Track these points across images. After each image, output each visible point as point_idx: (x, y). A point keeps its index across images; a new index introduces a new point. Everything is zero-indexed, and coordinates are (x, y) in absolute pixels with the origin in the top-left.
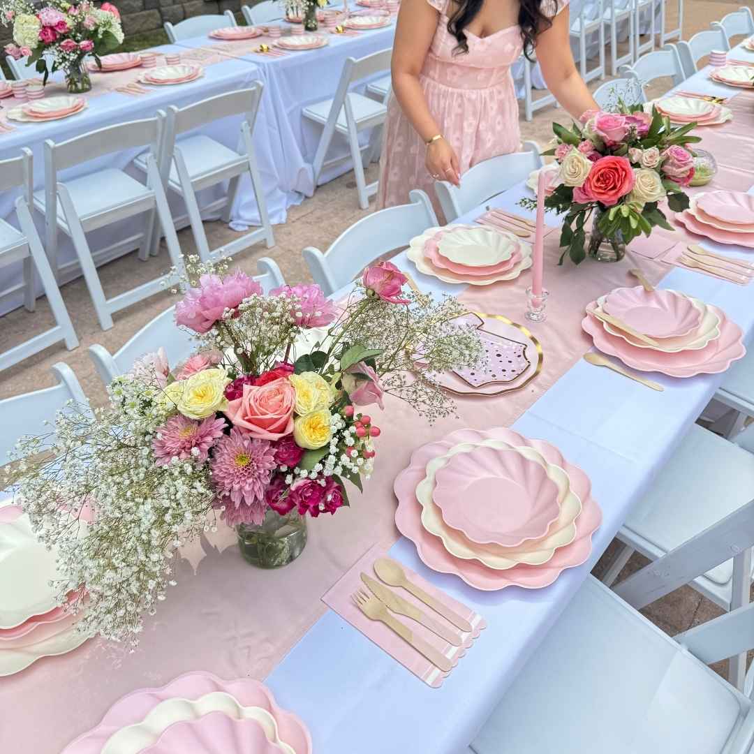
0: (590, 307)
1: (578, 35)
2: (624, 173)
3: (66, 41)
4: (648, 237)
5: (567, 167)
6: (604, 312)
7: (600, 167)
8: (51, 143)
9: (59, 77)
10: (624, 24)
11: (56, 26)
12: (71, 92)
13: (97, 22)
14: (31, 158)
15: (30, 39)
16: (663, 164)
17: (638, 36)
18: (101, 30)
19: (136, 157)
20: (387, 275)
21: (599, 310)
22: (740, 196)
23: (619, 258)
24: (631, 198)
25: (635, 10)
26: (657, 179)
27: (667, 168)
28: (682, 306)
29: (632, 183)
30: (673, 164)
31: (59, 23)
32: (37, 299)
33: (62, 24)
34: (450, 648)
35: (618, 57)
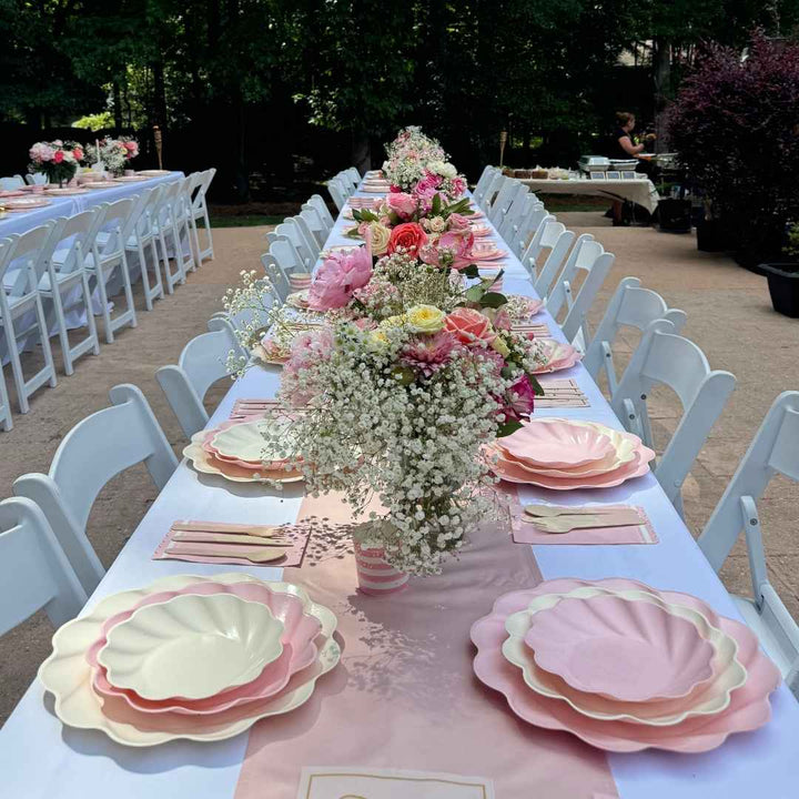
2: (418, 235)
16: (448, 228)
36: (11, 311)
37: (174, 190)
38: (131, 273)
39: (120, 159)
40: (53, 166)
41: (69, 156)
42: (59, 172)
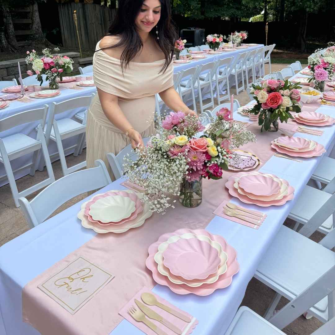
0: (272, 142)
1: (234, 74)
2: (279, 97)
3: (54, 69)
4: (286, 123)
5: (260, 96)
6: (277, 142)
7: (271, 96)
8: (55, 103)
9: (46, 83)
10: (250, 71)
11: (50, 63)
12: (51, 89)
13: (65, 62)
14: (48, 108)
15: (39, 68)
16: (291, 94)
17: (255, 77)
18: (66, 65)
19: (76, 114)
20: (226, 111)
21: (276, 142)
22: (313, 113)
23: (277, 131)
24: (281, 106)
25: (253, 66)
26: (290, 99)
27: (293, 95)
28: (302, 141)
29: (282, 100)
30: (294, 94)
31: (51, 62)
32: (36, 171)
33: (52, 62)
34: (254, 226)
35: (249, 84)
36: (182, 93)
37: (260, 51)
38: (238, 80)
39: (239, 40)
40: (213, 43)
41: (218, 40)
42: (214, 45)
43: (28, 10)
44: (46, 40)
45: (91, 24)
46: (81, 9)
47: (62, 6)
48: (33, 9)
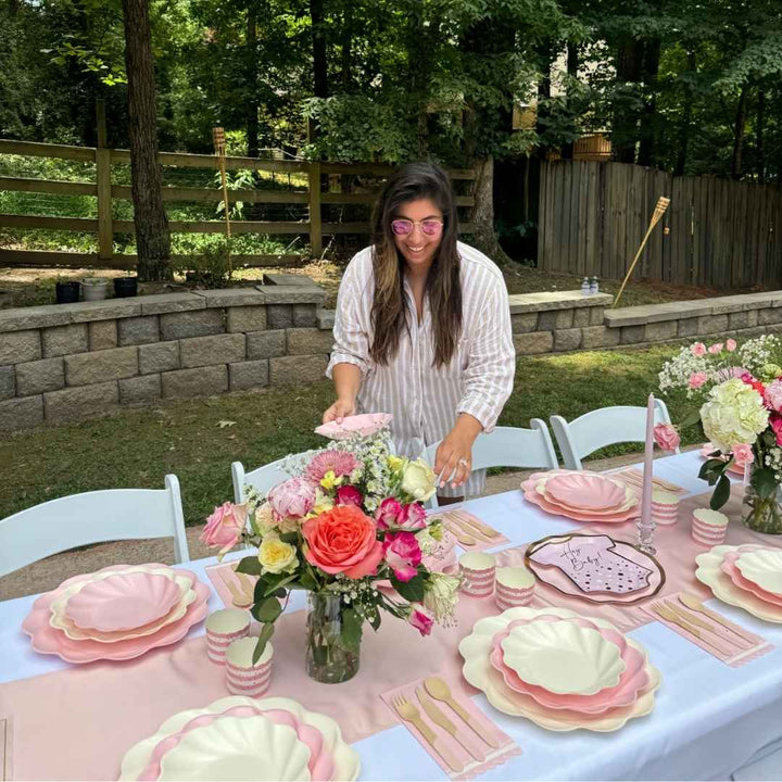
43: (472, 175)
44: (498, 250)
45: (614, 214)
46: (594, 178)
47: (549, 168)
48: (482, 173)
